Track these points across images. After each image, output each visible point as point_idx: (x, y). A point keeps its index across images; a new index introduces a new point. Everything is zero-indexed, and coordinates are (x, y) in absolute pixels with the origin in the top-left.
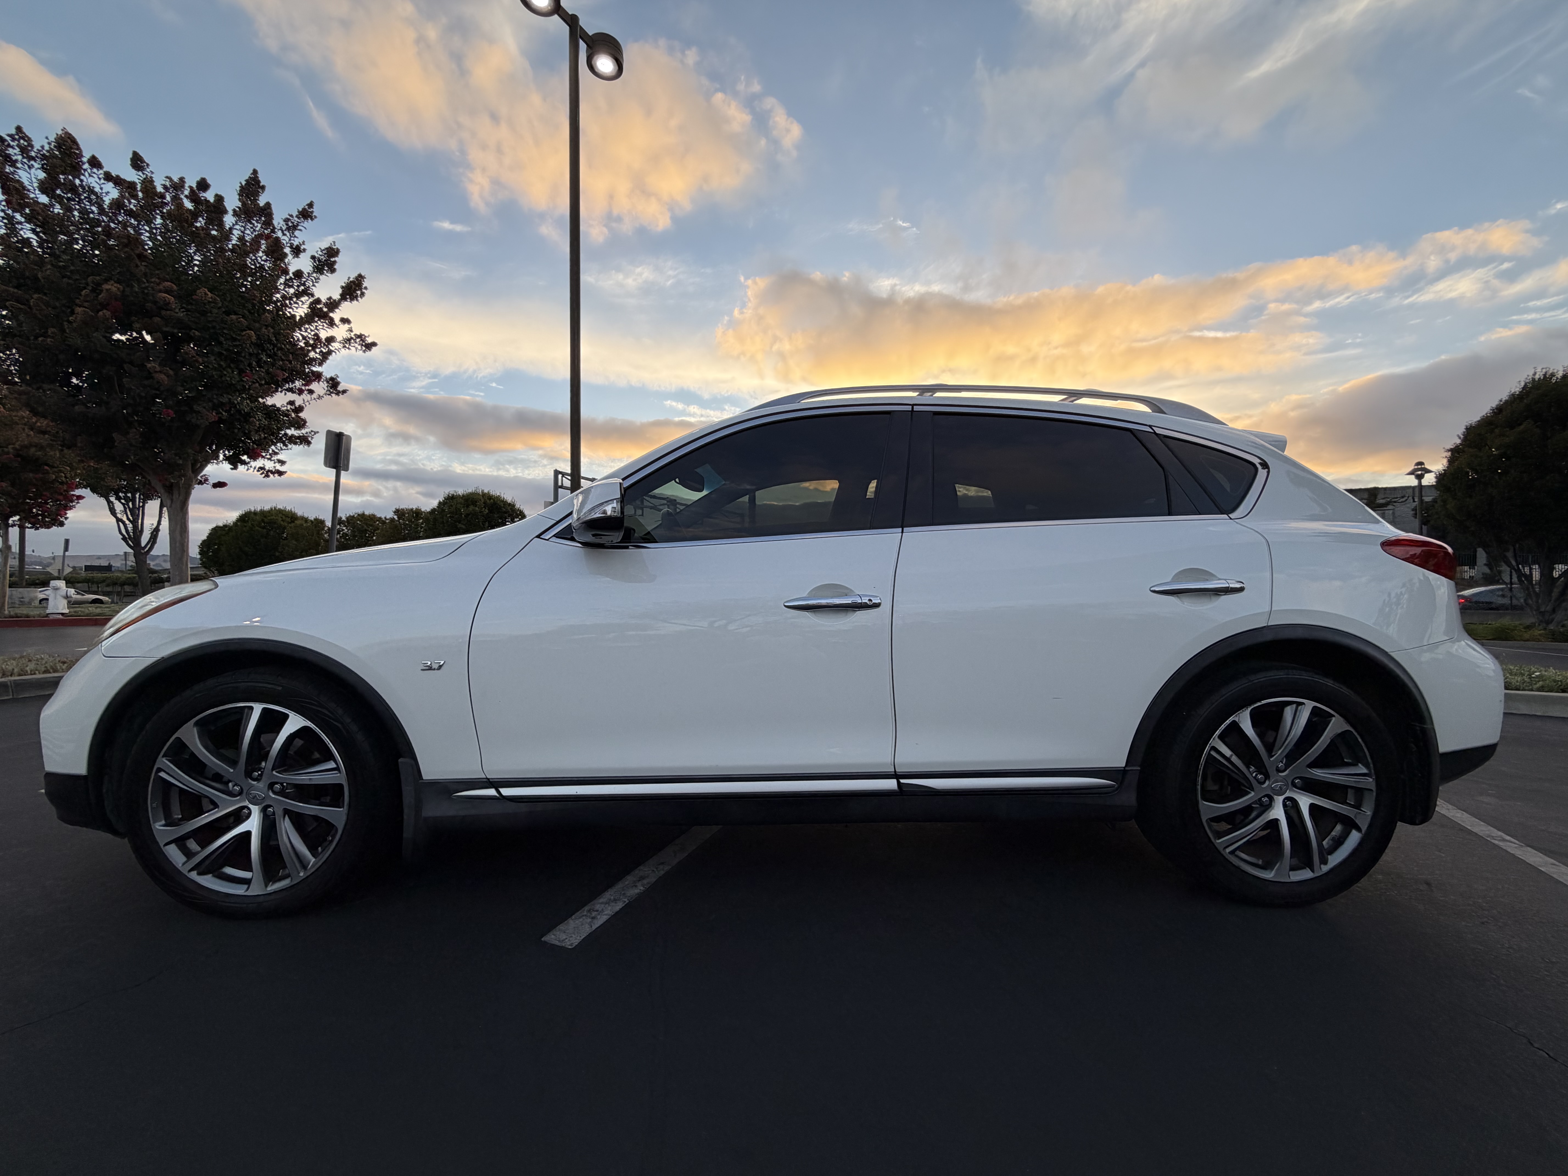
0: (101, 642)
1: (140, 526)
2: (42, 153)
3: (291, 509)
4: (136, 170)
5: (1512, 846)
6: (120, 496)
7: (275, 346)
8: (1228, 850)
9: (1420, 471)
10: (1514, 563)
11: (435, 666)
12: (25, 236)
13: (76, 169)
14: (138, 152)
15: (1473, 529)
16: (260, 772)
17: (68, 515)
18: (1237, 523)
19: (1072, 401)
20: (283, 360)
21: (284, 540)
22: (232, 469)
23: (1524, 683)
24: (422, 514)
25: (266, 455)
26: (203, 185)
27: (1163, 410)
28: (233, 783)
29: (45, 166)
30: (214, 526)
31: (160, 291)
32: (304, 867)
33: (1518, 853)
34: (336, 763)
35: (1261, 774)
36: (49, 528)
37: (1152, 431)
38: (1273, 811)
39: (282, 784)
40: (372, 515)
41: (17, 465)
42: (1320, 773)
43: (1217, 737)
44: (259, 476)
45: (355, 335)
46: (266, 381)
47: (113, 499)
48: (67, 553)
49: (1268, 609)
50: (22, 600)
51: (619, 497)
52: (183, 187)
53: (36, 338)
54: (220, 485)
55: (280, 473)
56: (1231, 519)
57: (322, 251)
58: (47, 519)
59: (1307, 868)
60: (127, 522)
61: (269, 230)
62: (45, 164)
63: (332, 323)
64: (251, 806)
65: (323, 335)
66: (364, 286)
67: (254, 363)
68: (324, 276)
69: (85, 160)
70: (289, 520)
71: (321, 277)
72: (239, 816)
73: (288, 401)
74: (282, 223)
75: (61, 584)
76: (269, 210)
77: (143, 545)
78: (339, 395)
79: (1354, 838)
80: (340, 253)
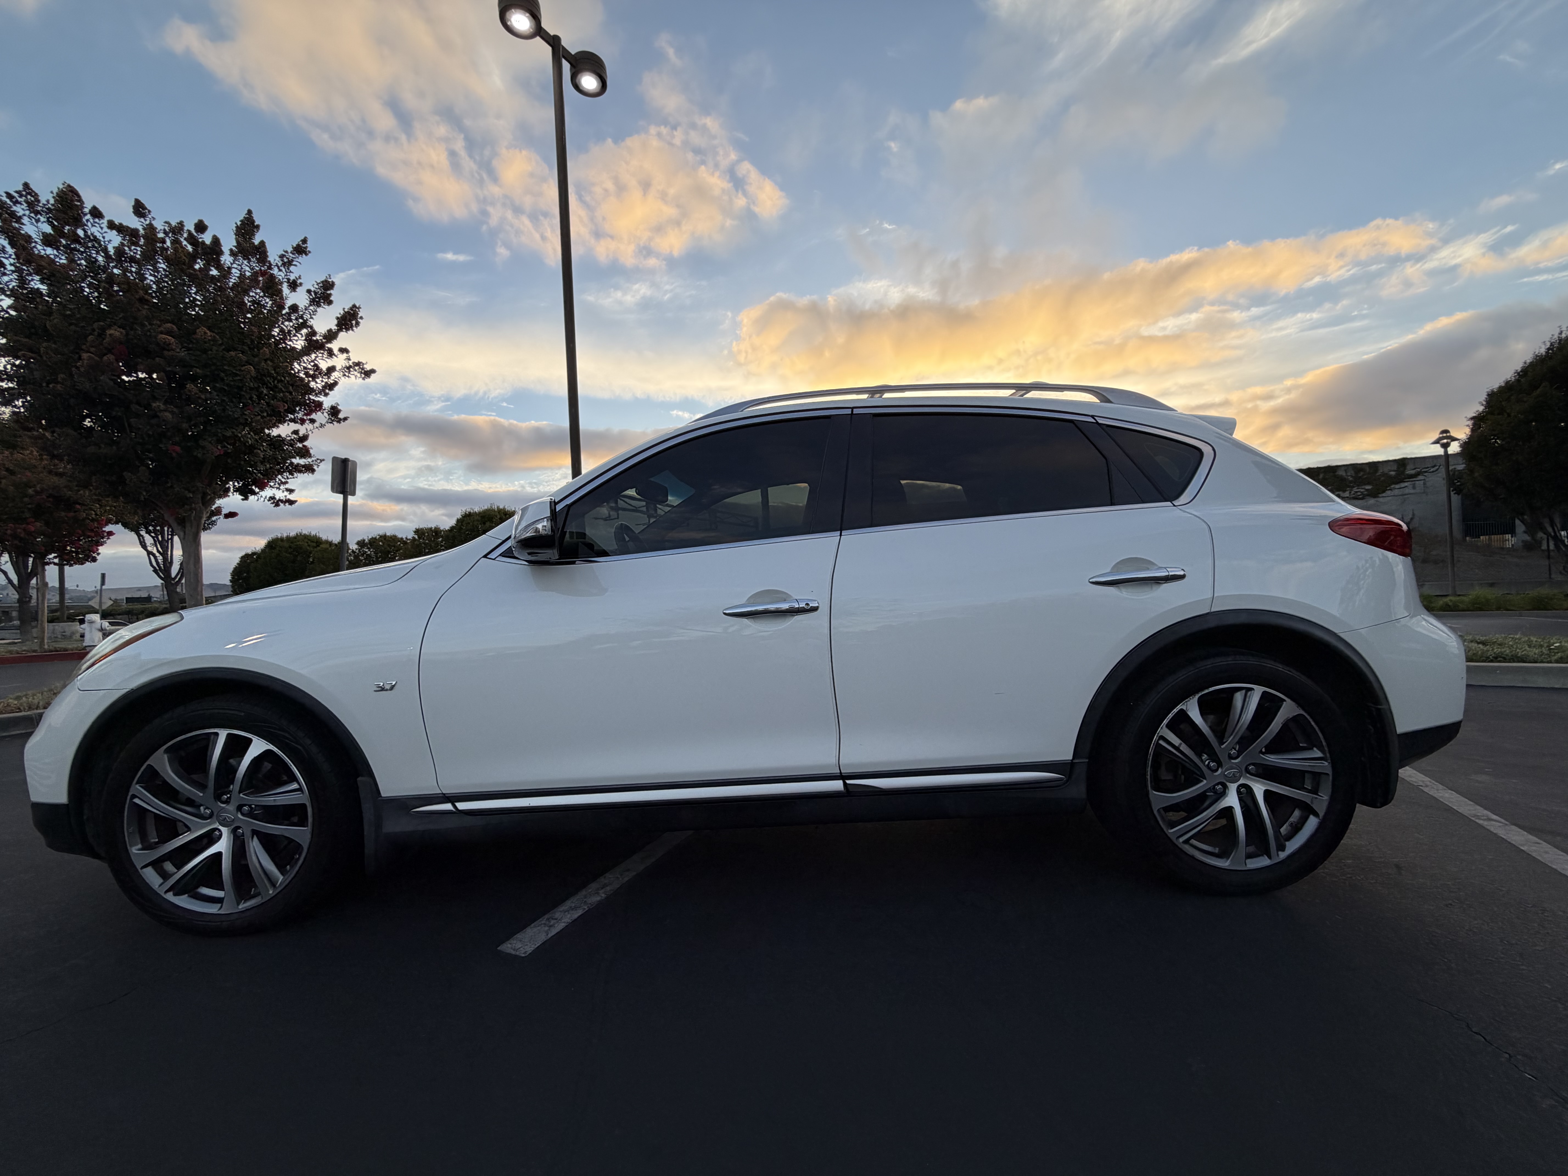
0: (77, 677)
1: (169, 558)
2: (47, 207)
3: (316, 534)
4: (138, 217)
5: (1498, 826)
6: (150, 530)
7: (275, 379)
8: (1181, 840)
9: (1445, 439)
10: (1550, 530)
11: (388, 687)
12: (36, 287)
13: (78, 221)
14: (140, 199)
15: (1502, 496)
16: (229, 795)
17: (100, 551)
18: (1180, 510)
19: (1022, 396)
20: (283, 392)
21: (311, 564)
22: (243, 500)
23: (1542, 655)
24: (441, 533)
25: (275, 484)
26: (201, 227)
27: (1109, 400)
28: (204, 807)
29: (50, 220)
30: (243, 554)
31: (162, 333)
32: (273, 885)
33: (1501, 833)
34: (299, 784)
35: (1213, 762)
36: (82, 564)
37: (1095, 421)
38: (1227, 798)
39: (250, 806)
40: (393, 536)
41: (49, 505)
42: (1273, 759)
43: (1165, 726)
44: (269, 505)
45: (353, 363)
46: (267, 413)
47: (143, 533)
48: (104, 587)
49: (1210, 596)
50: (64, 634)
51: (549, 515)
52: (183, 230)
53: (48, 384)
54: (231, 515)
55: (291, 502)
56: (1174, 506)
57: (318, 284)
58: (80, 556)
59: (1265, 856)
60: (157, 554)
61: (266, 267)
62: (50, 217)
63: (331, 353)
64: (220, 827)
65: (324, 365)
66: (359, 316)
67: (255, 397)
68: (321, 308)
69: (86, 210)
70: (315, 544)
71: (318, 310)
72: (211, 838)
73: (292, 430)
74: (278, 259)
75: (96, 618)
76: (263, 249)
77: (173, 575)
78: (340, 423)
79: (1312, 823)
80: (335, 286)
